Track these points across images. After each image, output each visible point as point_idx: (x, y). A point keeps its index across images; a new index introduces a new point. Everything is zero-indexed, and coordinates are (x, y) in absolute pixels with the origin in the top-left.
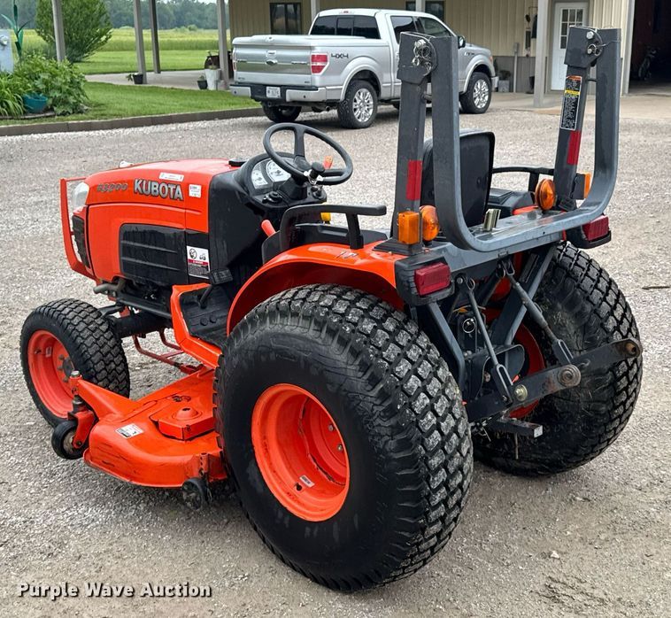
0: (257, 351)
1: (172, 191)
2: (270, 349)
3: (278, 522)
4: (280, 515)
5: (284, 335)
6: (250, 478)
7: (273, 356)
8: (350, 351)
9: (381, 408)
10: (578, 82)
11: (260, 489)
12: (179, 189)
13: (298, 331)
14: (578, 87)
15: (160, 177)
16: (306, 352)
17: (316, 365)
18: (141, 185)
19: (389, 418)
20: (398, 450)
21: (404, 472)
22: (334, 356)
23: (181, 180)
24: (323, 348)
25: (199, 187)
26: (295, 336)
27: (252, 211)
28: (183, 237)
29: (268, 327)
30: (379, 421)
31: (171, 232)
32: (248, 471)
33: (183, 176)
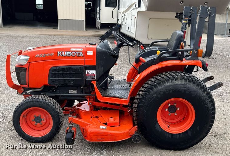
0: (165, 91)
1: (78, 54)
2: (170, 89)
3: (167, 137)
4: (167, 135)
5: (175, 85)
6: (156, 128)
7: (171, 91)
8: (197, 85)
9: (207, 98)
10: (187, 19)
11: (160, 130)
12: (81, 53)
13: (179, 83)
14: (187, 20)
15: (71, 50)
16: (184, 88)
17: (188, 90)
18: (62, 53)
19: (209, 99)
20: (211, 107)
21: (212, 112)
22: (193, 87)
23: (82, 50)
24: (189, 86)
25: (92, 52)
26: (179, 84)
27: (112, 57)
28: (84, 68)
29: (167, 84)
30: (207, 101)
31: (78, 67)
32: (156, 126)
33: (82, 49)
